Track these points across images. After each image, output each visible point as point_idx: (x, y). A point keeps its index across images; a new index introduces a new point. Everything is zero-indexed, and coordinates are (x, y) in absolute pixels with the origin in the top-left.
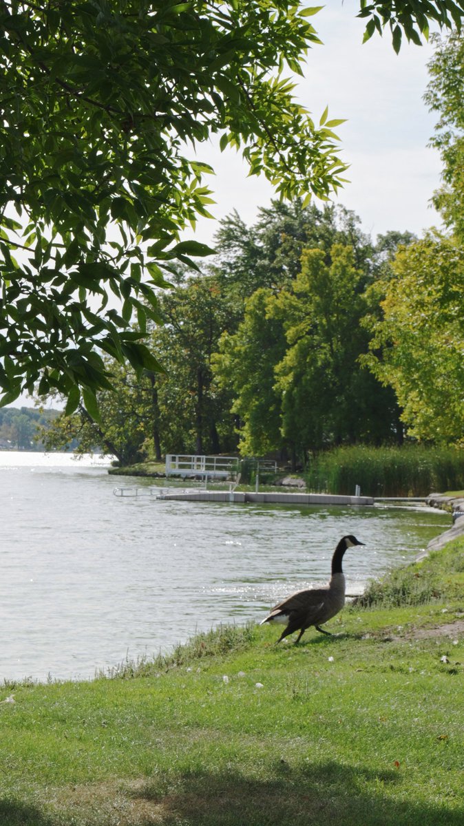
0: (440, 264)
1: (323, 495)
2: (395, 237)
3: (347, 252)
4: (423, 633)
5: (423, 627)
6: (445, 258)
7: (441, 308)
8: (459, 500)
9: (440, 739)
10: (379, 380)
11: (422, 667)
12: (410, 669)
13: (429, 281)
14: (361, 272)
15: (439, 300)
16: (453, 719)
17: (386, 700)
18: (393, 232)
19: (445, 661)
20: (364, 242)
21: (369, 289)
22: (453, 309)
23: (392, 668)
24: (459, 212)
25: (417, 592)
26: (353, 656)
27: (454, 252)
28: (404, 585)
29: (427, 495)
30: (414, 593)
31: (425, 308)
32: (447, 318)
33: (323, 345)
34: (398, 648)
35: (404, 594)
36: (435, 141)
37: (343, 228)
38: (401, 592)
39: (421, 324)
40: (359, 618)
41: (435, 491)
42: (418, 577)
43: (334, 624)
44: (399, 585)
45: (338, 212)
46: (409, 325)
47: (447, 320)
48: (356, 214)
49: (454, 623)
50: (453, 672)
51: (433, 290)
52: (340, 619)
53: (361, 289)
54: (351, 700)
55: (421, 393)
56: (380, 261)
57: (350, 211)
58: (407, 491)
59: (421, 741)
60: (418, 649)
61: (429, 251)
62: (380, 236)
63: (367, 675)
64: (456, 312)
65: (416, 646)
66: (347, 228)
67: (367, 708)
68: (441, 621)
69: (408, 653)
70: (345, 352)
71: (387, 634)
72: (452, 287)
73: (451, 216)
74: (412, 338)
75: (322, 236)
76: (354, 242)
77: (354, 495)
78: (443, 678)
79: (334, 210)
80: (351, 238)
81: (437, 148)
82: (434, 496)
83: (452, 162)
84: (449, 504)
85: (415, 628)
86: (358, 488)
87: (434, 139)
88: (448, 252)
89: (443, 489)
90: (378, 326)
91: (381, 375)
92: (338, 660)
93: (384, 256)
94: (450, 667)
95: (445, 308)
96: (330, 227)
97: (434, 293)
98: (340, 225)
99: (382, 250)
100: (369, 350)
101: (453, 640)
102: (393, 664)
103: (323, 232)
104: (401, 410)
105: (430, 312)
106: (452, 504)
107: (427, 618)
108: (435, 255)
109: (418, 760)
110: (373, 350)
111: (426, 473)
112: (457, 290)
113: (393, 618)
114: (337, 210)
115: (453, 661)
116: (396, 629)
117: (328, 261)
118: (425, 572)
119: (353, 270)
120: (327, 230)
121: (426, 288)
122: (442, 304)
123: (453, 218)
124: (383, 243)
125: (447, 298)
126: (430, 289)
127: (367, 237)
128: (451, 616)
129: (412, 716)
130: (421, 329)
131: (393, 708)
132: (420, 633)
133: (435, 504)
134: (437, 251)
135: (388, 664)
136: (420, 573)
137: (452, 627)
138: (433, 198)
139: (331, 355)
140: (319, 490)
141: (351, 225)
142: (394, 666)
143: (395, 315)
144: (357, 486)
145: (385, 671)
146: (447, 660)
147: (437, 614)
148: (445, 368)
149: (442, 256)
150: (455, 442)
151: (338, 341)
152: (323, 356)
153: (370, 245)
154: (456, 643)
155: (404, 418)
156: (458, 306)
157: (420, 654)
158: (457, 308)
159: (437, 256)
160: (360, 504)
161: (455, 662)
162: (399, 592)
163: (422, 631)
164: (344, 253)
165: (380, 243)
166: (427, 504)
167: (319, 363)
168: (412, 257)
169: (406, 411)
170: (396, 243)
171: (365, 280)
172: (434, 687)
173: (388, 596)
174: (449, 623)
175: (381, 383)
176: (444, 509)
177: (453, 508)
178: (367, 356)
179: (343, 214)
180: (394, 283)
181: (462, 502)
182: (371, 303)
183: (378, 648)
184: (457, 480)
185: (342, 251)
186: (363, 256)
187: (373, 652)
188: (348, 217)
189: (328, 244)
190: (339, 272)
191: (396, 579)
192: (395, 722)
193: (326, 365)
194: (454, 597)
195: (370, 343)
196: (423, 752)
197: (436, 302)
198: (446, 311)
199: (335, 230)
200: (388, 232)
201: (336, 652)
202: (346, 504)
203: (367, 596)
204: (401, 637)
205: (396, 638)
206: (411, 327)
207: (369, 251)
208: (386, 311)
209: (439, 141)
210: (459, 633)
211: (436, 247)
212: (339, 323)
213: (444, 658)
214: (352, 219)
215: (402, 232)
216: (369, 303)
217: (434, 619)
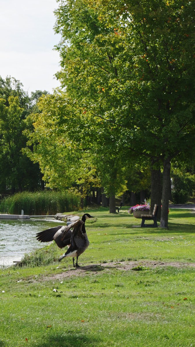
0: (58, 106)
1: (6, 214)
2: (40, 93)
3: (16, 100)
4: (47, 279)
5: (47, 275)
6: (61, 103)
7: (59, 127)
8: (70, 216)
9: (48, 327)
10: (32, 160)
11: (44, 295)
12: (39, 295)
13: (54, 114)
14: (23, 109)
15: (58, 123)
16: (55, 318)
17: (24, 310)
18: (38, 91)
19: (55, 291)
20: (25, 95)
21: (28, 117)
22: (65, 127)
23: (30, 295)
24: (68, 81)
25: (46, 260)
26: (14, 290)
27: (65, 100)
28: (40, 256)
29: (55, 214)
30: (45, 260)
31: (51, 127)
32: (62, 131)
33: (6, 144)
34: (35, 285)
35: (40, 260)
36: (56, 47)
37: (15, 89)
38: (39, 260)
39: (50, 134)
40: (18, 272)
41: (59, 212)
42: (47, 252)
43: (6, 275)
44: (38, 256)
45: (12, 81)
46: (44, 134)
47: (62, 132)
48: (21, 82)
49: (62, 273)
50: (59, 296)
51: (55, 118)
52: (9, 273)
53: (23, 117)
54: (8, 310)
55: (51, 166)
56: (33, 104)
57: (18, 81)
58: (46, 212)
59: (39, 328)
60: (44, 286)
61: (53, 101)
62: (32, 93)
63: (18, 298)
64: (66, 128)
65: (43, 284)
66: (17, 89)
67: (15, 314)
68: (56, 272)
69: (39, 288)
70: (16, 147)
71: (30, 279)
72: (64, 117)
73: (64, 83)
74: (47, 140)
75: (5, 93)
76: (20, 95)
77: (21, 215)
78: (53, 299)
79: (10, 80)
80: (19, 93)
81: (57, 50)
82: (59, 215)
83: (65, 57)
84: (65, 218)
85: (43, 276)
86: (22, 211)
87: (56, 46)
88: (62, 100)
89: (63, 211)
90: (31, 135)
91: (32, 158)
92: (6, 292)
93: (34, 102)
94: (57, 294)
95: (61, 127)
96: (9, 88)
97: (56, 120)
98: (13, 87)
99: (33, 99)
100: (27, 146)
101: (61, 281)
102: (30, 293)
103: (5, 90)
104: (43, 175)
105: (54, 129)
106: (67, 218)
107: (49, 271)
108: (56, 102)
109: (36, 337)
110: (28, 146)
111: (55, 203)
112: (66, 118)
113: (33, 272)
114: (12, 80)
115: (59, 291)
116: (34, 277)
117: (7, 104)
118: (50, 250)
119: (19, 108)
120: (7, 89)
121: (52, 117)
122: (60, 125)
123: (65, 84)
124: (34, 96)
125: (62, 122)
126: (54, 118)
127: (26, 93)
128: (60, 270)
129: (35, 317)
130: (50, 136)
131: (27, 313)
132: (45, 278)
133: (59, 218)
134: (57, 100)
135: (29, 293)
136: (48, 250)
137: (61, 275)
138: (56, 74)
139: (10, 149)
140: (4, 212)
141: (19, 87)
142: (31, 294)
143: (39, 130)
144: (22, 210)
145: (27, 297)
146: (56, 291)
147: (54, 270)
148: (62, 155)
149: (59, 102)
150: (68, 189)
151: (13, 142)
152: (6, 149)
153: (27, 97)
154: (62, 282)
155: (44, 179)
156: (67, 125)
157: (45, 288)
158: (67, 127)
159: (57, 103)
160: (24, 219)
161: (60, 291)
162: (38, 260)
163: (46, 277)
164: (15, 100)
165: (32, 96)
166: (55, 218)
167: (4, 152)
168: (45, 103)
169: (45, 175)
170: (40, 96)
171: (25, 113)
172: (48, 303)
173: (33, 261)
174: (59, 273)
175: (33, 162)
176: (63, 221)
177: (67, 220)
178: (25, 149)
179: (14, 82)
180: (37, 115)
181: (71, 217)
182: (28, 124)
183: (26, 286)
184: (69, 207)
185: (13, 99)
186: (24, 102)
187: (23, 288)
188: (17, 83)
189: (8, 96)
190: (13, 110)
191: (37, 253)
192: (28, 320)
193: (7, 153)
194: (64, 261)
195: (27, 143)
196: (39, 334)
197: (57, 124)
198: (62, 128)
199: (11, 89)
200: (36, 91)
201: (6, 288)
202: (17, 219)
203: (23, 262)
204: (37, 280)
205: (34, 281)
206: (45, 136)
207: (27, 99)
208: (35, 128)
209: (59, 47)
210: (64, 278)
211: (57, 98)
212: (13, 133)
213: (55, 290)
214: (19, 84)
215: (43, 91)
216: (27, 124)
217: (53, 272)
